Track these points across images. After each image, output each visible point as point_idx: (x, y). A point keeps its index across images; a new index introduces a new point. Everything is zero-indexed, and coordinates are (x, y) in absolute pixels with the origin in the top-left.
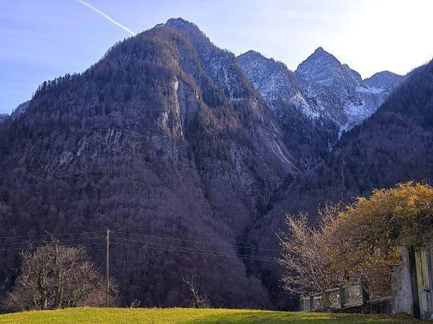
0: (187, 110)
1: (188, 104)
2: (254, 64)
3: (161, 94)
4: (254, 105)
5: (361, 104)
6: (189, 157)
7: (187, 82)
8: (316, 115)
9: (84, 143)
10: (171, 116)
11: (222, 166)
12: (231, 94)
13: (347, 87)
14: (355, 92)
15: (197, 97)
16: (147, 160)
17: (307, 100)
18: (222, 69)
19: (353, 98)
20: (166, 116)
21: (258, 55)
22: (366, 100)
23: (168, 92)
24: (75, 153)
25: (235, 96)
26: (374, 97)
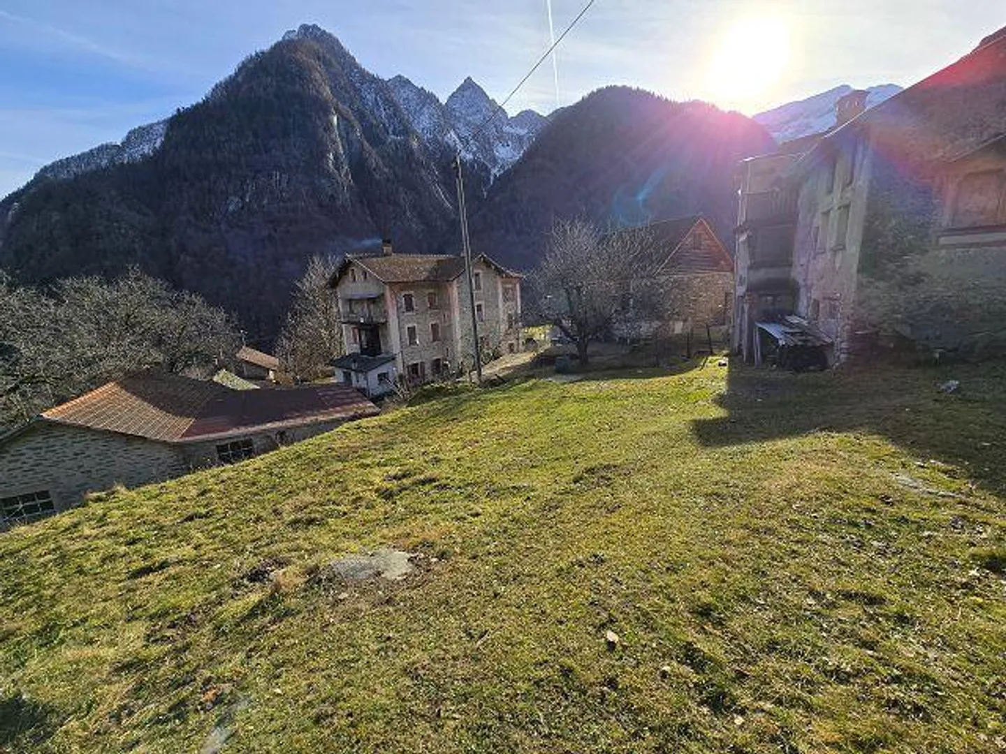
0: (350, 149)
1: (350, 143)
2: (405, 93)
3: (321, 130)
4: (415, 144)
5: (508, 145)
6: (361, 202)
7: (346, 116)
8: (470, 157)
9: (251, 188)
10: (336, 158)
11: (394, 211)
12: (391, 132)
13: (495, 126)
14: (502, 132)
15: (359, 134)
16: (321, 206)
17: (459, 138)
18: (376, 99)
19: (501, 137)
20: (331, 157)
21: (408, 82)
22: (513, 143)
23: (328, 127)
24: (242, 198)
25: (394, 133)
26: (520, 138)
